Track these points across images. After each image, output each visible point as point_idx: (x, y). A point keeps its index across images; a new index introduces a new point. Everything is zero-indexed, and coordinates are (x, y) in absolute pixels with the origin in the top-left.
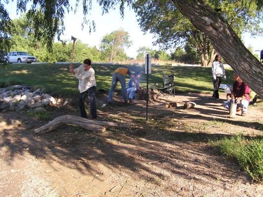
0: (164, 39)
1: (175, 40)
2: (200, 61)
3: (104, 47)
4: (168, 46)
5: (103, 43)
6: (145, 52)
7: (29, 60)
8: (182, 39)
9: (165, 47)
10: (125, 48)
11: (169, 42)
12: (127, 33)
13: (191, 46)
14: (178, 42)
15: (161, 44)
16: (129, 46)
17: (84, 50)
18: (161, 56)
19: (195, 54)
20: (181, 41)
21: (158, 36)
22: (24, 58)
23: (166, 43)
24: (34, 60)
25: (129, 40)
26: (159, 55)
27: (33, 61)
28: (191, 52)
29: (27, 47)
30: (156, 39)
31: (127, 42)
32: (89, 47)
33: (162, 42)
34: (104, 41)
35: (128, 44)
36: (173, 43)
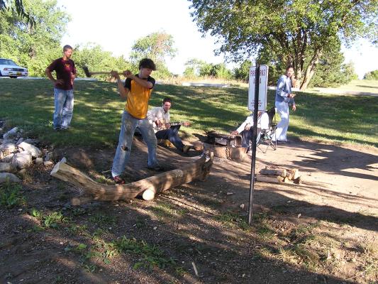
0: (232, 46)
1: (248, 48)
3: (136, 57)
4: (238, 56)
5: (134, 51)
6: (196, 66)
7: (15, 73)
10: (167, 58)
11: (239, 51)
12: (170, 36)
14: (253, 50)
16: (174, 56)
17: (105, 61)
18: (219, 73)
22: (6, 69)
23: (235, 52)
25: (173, 47)
26: (217, 71)
27: (21, 75)
29: (17, 52)
31: (170, 51)
32: (113, 56)
33: (229, 51)
34: (136, 47)
35: (172, 54)
36: (244, 53)
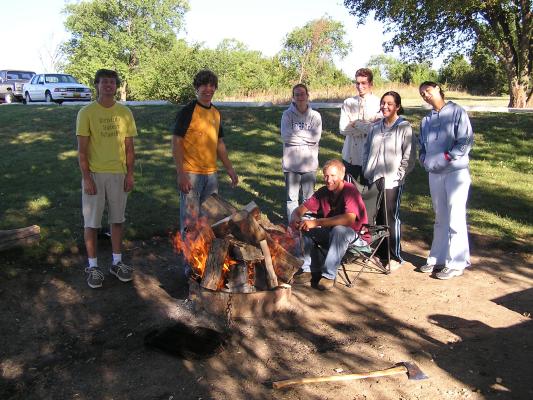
1: (441, 37)
2: (506, 88)
4: (424, 51)
5: (287, 49)
6: (384, 66)
8: (459, 34)
9: (416, 55)
10: (336, 57)
11: (425, 43)
12: (339, 25)
13: (487, 52)
14: (449, 40)
15: (406, 49)
16: (345, 54)
17: (249, 65)
18: (416, 76)
19: (495, 72)
20: (456, 39)
21: (395, 28)
23: (418, 46)
24: (83, 94)
25: (345, 40)
26: (412, 74)
28: (484, 65)
30: (390, 36)
31: (340, 46)
32: (262, 57)
33: (407, 43)
34: (290, 43)
35: (343, 51)
36: (435, 45)
